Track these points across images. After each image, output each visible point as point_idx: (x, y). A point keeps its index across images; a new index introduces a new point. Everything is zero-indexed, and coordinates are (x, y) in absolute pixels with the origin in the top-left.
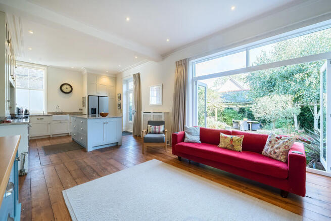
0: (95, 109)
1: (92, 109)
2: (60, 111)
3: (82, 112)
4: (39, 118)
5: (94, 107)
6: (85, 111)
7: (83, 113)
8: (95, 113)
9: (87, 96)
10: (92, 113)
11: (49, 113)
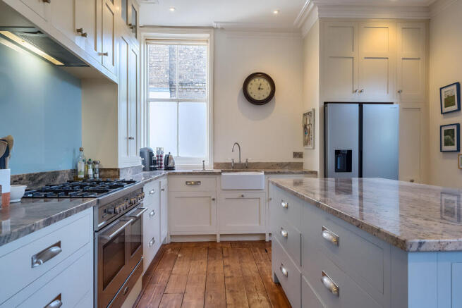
0: (350, 152)
1: (338, 153)
2: (243, 161)
3: (301, 164)
4: (193, 179)
5: (344, 147)
6: (314, 160)
7: (307, 168)
8: (349, 169)
9: (317, 107)
10: (337, 170)
11: (217, 165)
